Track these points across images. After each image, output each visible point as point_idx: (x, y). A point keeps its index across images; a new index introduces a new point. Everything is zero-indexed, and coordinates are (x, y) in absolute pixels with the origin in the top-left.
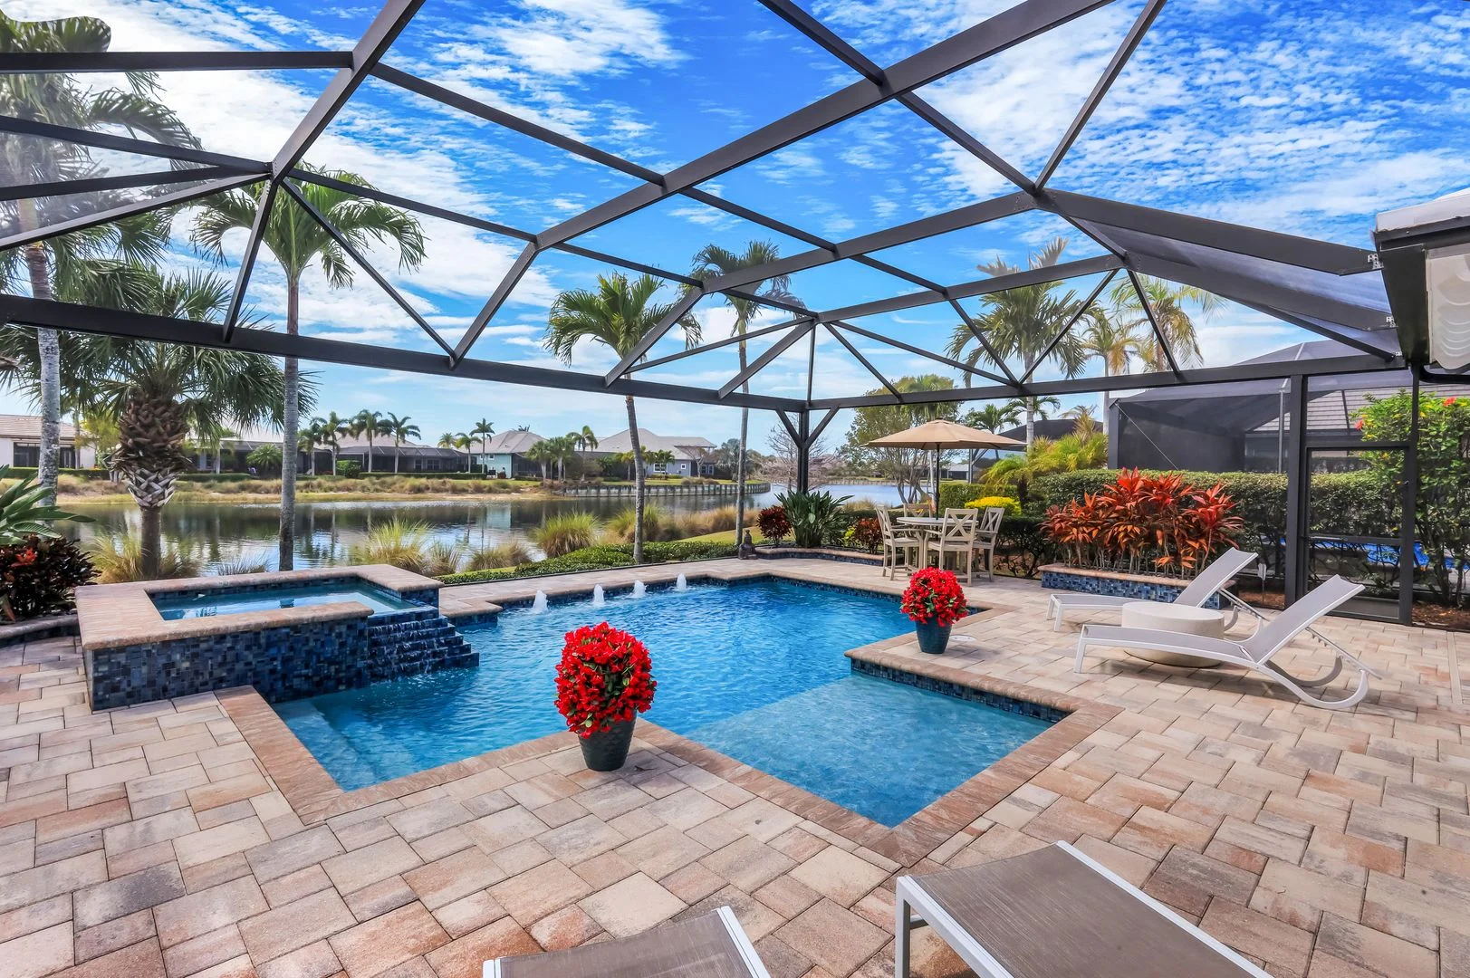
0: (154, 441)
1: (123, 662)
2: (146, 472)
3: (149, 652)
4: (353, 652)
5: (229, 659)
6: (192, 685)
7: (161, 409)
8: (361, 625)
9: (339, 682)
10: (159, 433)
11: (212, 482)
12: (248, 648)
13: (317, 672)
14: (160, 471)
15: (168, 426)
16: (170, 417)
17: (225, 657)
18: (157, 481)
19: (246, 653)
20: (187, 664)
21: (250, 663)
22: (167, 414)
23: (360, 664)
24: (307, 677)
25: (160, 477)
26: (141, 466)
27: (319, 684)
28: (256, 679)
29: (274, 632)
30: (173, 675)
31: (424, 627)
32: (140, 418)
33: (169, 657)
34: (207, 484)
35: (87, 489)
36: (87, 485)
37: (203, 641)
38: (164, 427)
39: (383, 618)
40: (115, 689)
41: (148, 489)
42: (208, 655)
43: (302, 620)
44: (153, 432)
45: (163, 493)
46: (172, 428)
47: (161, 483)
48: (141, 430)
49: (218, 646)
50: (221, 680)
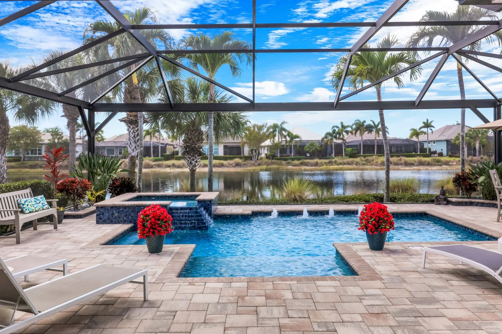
0: (192, 145)
1: (102, 211)
2: (190, 156)
3: (108, 209)
5: (128, 214)
6: (118, 221)
7: (194, 132)
10: (193, 141)
11: (289, 161)
12: (132, 212)
14: (194, 156)
15: (196, 138)
16: (197, 135)
17: (126, 214)
18: (193, 160)
19: (132, 213)
20: (117, 215)
21: (132, 217)
22: (196, 134)
25: (194, 158)
26: (188, 154)
28: (135, 222)
29: (139, 207)
30: (114, 217)
32: (188, 136)
33: (113, 211)
35: (244, 164)
36: (244, 163)
37: (121, 208)
38: (195, 139)
40: (101, 219)
41: (191, 163)
42: (122, 212)
43: (146, 204)
44: (191, 141)
45: (195, 165)
46: (198, 139)
47: (195, 161)
48: (188, 140)
49: (124, 210)
50: (125, 221)
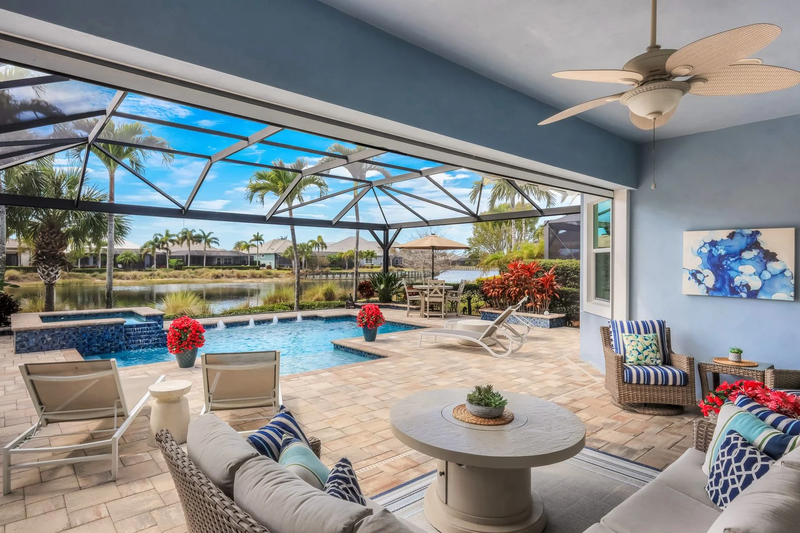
0: (51, 251)
1: (26, 336)
2: (47, 266)
3: (36, 333)
4: (118, 338)
5: (66, 338)
6: (52, 347)
7: (55, 235)
8: (121, 327)
9: (112, 350)
10: (53, 247)
11: (96, 273)
12: (74, 334)
13: (102, 345)
14: (54, 266)
15: (58, 244)
16: (59, 239)
17: (65, 337)
18: (52, 271)
19: (73, 336)
20: (50, 339)
21: (74, 340)
22: (57, 238)
23: (121, 343)
24: (98, 347)
25: (54, 269)
26: (45, 263)
27: (103, 350)
28: (77, 346)
29: (85, 328)
30: (45, 342)
31: (150, 329)
32: (45, 240)
33: (43, 336)
34: (93, 274)
37: (57, 330)
38: (56, 244)
39: (133, 325)
40: (23, 346)
41: (48, 275)
42: (59, 335)
43: (96, 323)
44: (50, 247)
45: (55, 277)
46: (60, 245)
47: (54, 272)
48: (44, 246)
49: (62, 332)
50: (63, 346)
